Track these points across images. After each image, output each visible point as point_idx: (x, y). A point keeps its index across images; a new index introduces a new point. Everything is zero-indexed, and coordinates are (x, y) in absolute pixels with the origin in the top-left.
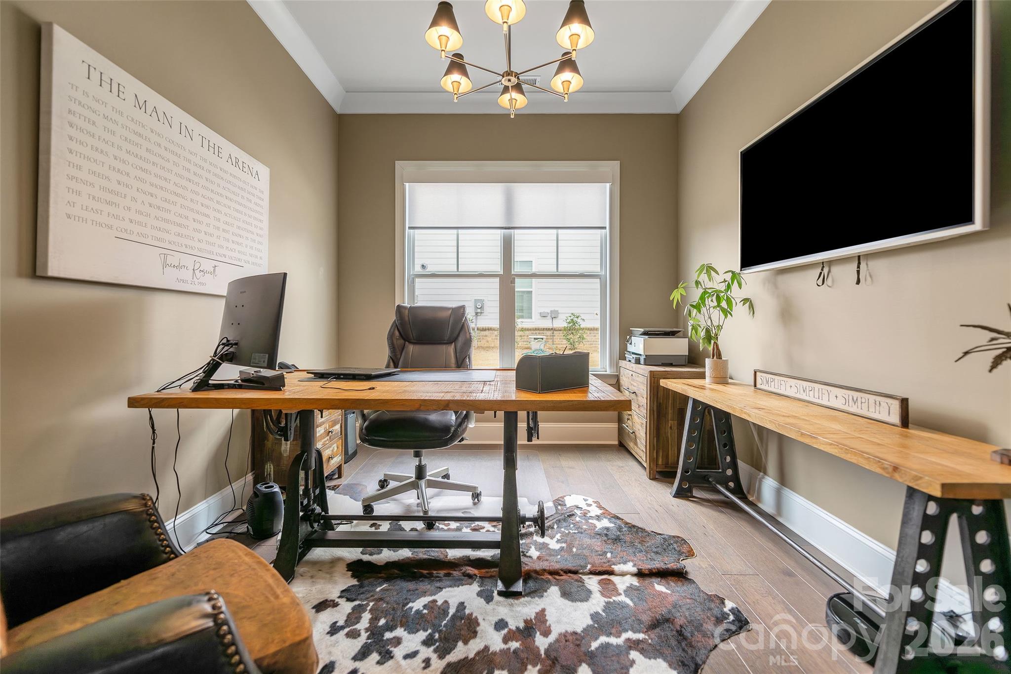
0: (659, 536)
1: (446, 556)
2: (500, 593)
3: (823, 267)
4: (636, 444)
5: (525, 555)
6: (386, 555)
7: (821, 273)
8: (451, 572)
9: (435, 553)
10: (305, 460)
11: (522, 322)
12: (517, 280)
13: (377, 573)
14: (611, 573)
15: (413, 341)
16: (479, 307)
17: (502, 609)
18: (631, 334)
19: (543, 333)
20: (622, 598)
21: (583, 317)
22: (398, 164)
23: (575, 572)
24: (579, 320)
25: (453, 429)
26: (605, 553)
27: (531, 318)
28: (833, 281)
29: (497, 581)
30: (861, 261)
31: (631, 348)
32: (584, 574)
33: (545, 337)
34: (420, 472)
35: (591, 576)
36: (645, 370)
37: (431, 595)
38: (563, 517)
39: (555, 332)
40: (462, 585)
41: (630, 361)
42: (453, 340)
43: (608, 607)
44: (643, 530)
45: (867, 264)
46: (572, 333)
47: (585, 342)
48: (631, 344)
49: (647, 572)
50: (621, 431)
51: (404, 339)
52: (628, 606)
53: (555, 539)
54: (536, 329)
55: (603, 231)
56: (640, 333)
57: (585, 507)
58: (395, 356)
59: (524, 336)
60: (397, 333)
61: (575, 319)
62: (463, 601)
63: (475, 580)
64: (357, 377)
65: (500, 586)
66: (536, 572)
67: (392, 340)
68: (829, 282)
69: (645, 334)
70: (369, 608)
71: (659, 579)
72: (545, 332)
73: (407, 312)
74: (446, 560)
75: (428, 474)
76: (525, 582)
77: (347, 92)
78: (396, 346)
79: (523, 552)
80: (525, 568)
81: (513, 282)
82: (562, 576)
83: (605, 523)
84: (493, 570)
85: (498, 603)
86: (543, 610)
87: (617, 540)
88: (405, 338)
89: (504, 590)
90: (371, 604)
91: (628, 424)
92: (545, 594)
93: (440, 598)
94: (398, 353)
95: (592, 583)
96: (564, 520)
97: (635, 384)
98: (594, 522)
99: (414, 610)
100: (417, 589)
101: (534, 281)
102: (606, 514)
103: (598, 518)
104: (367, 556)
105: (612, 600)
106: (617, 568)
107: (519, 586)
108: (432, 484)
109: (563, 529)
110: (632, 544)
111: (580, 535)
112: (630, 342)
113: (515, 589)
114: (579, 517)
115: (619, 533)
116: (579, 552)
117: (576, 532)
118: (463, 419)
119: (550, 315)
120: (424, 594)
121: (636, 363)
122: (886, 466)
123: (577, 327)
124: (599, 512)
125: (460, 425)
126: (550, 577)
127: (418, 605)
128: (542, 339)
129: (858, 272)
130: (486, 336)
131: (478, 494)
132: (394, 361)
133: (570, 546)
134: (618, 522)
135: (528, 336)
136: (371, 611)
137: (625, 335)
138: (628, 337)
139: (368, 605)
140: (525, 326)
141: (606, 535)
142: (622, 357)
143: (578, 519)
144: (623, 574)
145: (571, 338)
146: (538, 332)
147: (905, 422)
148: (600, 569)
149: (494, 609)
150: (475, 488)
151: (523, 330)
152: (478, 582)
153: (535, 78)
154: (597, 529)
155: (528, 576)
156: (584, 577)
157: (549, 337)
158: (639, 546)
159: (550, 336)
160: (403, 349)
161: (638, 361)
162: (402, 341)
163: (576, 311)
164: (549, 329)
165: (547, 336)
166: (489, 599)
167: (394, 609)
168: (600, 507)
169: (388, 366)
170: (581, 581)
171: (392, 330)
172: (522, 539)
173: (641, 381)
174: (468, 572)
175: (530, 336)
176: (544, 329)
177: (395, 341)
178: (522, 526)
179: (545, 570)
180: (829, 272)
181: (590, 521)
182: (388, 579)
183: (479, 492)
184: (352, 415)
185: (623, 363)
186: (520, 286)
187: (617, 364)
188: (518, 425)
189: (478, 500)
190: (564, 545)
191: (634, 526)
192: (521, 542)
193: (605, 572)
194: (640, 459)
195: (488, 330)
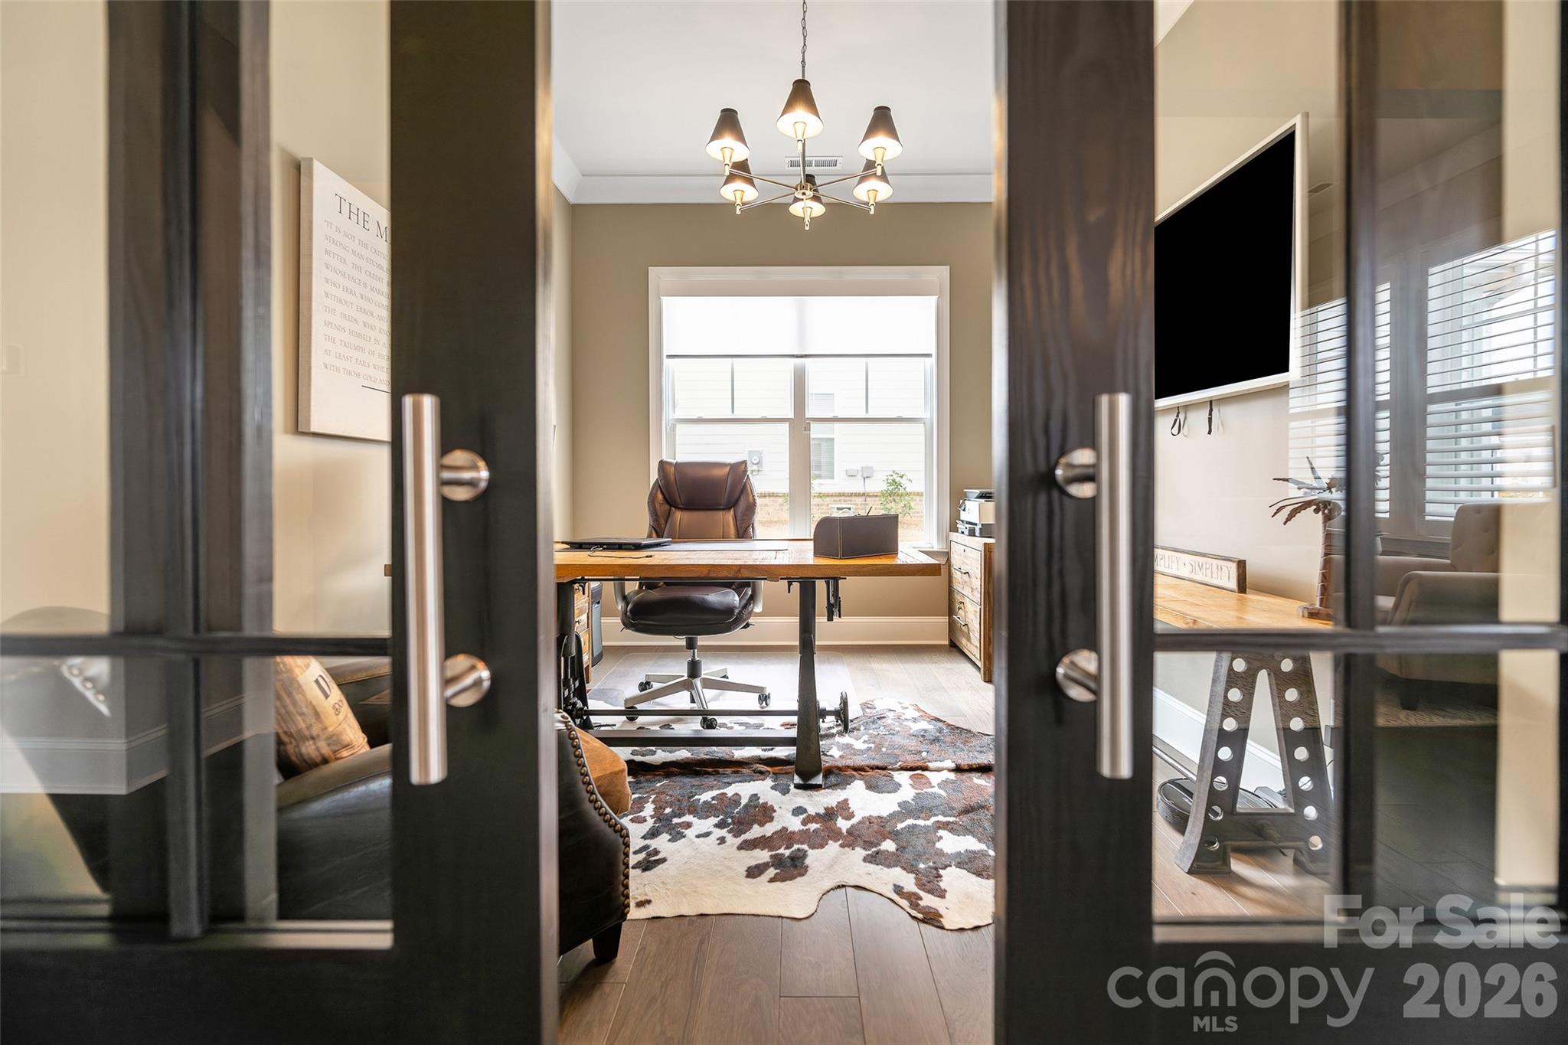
0: (987, 737)
1: (733, 756)
2: (797, 787)
3: (1179, 413)
4: (969, 639)
5: (825, 755)
6: (661, 756)
7: (1176, 420)
8: (740, 770)
9: (720, 752)
10: (565, 644)
11: (820, 484)
12: (813, 426)
13: (654, 771)
14: (926, 769)
15: (681, 506)
16: (756, 462)
17: (801, 798)
18: (965, 497)
19: (851, 501)
20: (936, 790)
21: (909, 476)
22: (653, 272)
23: (884, 768)
24: (903, 481)
25: (737, 611)
26: (921, 752)
27: (833, 478)
28: (1189, 430)
29: (793, 776)
30: (1213, 407)
31: (964, 516)
32: (892, 770)
33: (854, 506)
34: (694, 669)
35: (902, 772)
36: (979, 542)
37: (719, 789)
38: (871, 719)
39: (869, 499)
40: (754, 781)
41: (963, 533)
42: (731, 505)
43: (917, 797)
44: (968, 731)
45: (1219, 411)
46: (894, 500)
47: (914, 513)
48: (964, 510)
49: (966, 767)
50: (952, 627)
51: (668, 503)
52: (940, 796)
53: (862, 740)
54: (840, 495)
55: (927, 359)
56: (976, 495)
57: (899, 710)
58: (659, 524)
59: (822, 505)
60: (660, 496)
61: (898, 479)
62: (755, 793)
63: (768, 776)
64: (623, 547)
65: (797, 780)
66: (839, 768)
67: (655, 506)
68: (1184, 431)
69: (981, 496)
70: (651, 800)
71: (980, 774)
72: (853, 498)
73: (673, 469)
74: (732, 759)
75: (703, 672)
76: (825, 777)
77: (583, 175)
78: (659, 512)
79: (823, 752)
80: (827, 763)
81: (807, 428)
82: (868, 771)
83: (924, 725)
84: (788, 767)
85: (794, 795)
86: (846, 800)
87: (936, 740)
88: (671, 502)
89: (801, 782)
90: (653, 797)
91: (960, 614)
92: (848, 786)
93: (730, 791)
94: (662, 522)
95: (903, 778)
96: (873, 722)
97: (969, 563)
98: (910, 724)
99: (701, 801)
100: (702, 785)
101: (837, 425)
102: (925, 716)
103: (915, 720)
104: (639, 756)
105: (923, 792)
106: (931, 765)
107: (819, 780)
108: (709, 684)
109: (871, 731)
110: (953, 744)
111: (890, 736)
112: (963, 508)
113: (813, 782)
114: (892, 719)
115: (938, 734)
116: (889, 751)
117: (887, 733)
118: (748, 600)
119: (860, 473)
120: (711, 788)
121: (970, 535)
122: (1189, 620)
123: (902, 491)
124: (916, 714)
125: (745, 607)
126: (854, 773)
127: (706, 796)
128: (849, 509)
129: (1210, 420)
130: (766, 505)
131: (766, 696)
132: (657, 530)
133: (879, 747)
134: (940, 724)
135: (828, 505)
136: (653, 802)
137: (957, 499)
138: (961, 501)
139: (649, 797)
140: (825, 490)
141: (923, 736)
142: (954, 528)
143: (889, 721)
144: (939, 770)
145: (892, 508)
146: (843, 498)
147: (1242, 587)
148: (913, 765)
149: (790, 799)
150: (762, 689)
151: (820, 495)
152: (771, 777)
153: (836, 158)
154: (912, 731)
155: (829, 772)
156: (892, 773)
157: (859, 507)
158: (961, 745)
159: (861, 505)
160: (668, 517)
161: (972, 533)
162: (667, 507)
163: (899, 469)
164: (859, 494)
165: (857, 505)
166: (785, 791)
167: (679, 800)
168: (919, 710)
169: (650, 536)
170: (891, 777)
171: (654, 492)
172: (822, 740)
173: (974, 557)
174: (759, 769)
175: (830, 506)
176: (851, 495)
177: (658, 506)
178: (821, 720)
179: (848, 767)
180: (1185, 419)
181: (904, 723)
182: (668, 775)
183: (767, 694)
184: (597, 605)
185: (954, 536)
186: (817, 431)
187: (947, 537)
188: (817, 621)
189: (766, 704)
190: (872, 745)
191: (958, 728)
192: (821, 743)
193: (918, 768)
194: (973, 659)
195: (769, 496)
